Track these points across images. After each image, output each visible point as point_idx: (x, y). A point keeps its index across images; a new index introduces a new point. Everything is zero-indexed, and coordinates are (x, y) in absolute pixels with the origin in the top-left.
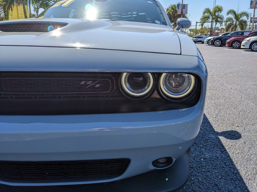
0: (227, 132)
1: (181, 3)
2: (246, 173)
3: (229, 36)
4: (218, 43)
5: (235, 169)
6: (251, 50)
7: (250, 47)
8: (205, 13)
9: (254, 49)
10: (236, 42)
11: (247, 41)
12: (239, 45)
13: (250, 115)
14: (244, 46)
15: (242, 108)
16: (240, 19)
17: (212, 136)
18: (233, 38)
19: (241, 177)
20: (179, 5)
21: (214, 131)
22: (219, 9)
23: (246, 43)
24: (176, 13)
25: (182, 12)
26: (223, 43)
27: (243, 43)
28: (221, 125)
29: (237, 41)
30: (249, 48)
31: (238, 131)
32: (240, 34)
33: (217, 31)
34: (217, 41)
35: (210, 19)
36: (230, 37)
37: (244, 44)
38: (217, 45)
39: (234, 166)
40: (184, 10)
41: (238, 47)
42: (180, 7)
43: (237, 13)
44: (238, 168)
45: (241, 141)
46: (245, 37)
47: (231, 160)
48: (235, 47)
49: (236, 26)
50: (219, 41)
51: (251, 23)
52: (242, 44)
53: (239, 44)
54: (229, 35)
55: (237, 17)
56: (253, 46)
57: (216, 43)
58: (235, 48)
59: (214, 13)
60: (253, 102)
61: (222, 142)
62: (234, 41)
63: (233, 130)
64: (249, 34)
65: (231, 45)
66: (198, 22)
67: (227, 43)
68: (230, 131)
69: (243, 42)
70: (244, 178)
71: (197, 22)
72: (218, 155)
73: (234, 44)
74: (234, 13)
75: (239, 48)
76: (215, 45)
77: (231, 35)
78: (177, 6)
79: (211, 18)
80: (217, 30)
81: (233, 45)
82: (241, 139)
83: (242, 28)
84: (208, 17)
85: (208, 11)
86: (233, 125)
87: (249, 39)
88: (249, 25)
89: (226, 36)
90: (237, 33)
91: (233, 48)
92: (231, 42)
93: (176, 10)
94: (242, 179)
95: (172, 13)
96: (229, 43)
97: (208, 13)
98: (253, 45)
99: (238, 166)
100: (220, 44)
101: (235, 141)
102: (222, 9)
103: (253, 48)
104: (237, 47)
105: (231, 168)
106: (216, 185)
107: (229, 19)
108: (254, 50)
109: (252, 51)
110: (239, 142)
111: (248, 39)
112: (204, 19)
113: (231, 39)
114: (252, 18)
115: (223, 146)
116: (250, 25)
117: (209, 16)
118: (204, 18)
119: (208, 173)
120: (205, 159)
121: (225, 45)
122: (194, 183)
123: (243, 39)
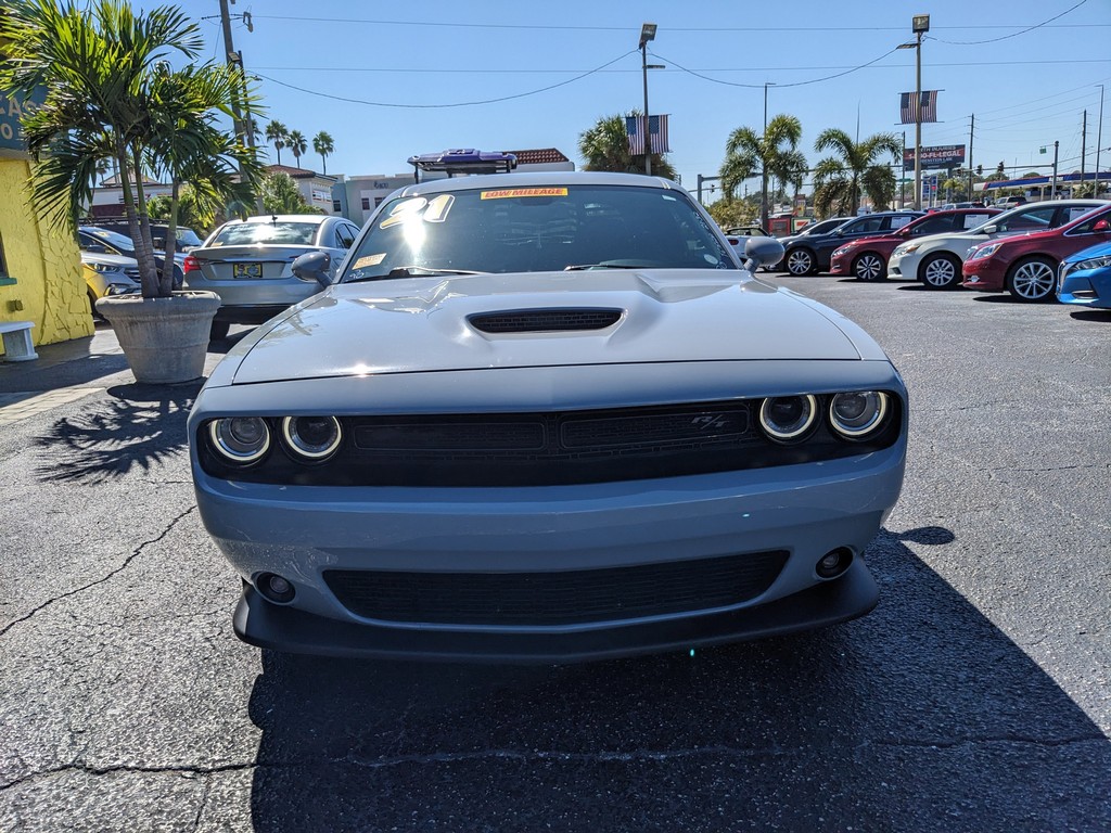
0: (920, 530)
1: (642, 113)
2: (981, 599)
3: (840, 236)
4: (800, 263)
5: (956, 594)
6: (922, 284)
7: (921, 276)
8: (733, 146)
9: (934, 280)
10: (867, 258)
11: (909, 251)
12: (877, 266)
13: (963, 489)
14: (897, 271)
15: (939, 473)
16: (870, 164)
17: (885, 542)
18: (854, 243)
19: (972, 606)
20: (634, 117)
21: (887, 532)
22: (788, 129)
23: (903, 261)
24: (626, 151)
25: (648, 146)
26: (821, 262)
27: (894, 262)
28: (897, 517)
29: (872, 252)
30: (915, 278)
31: (945, 527)
32: (877, 224)
33: (781, 207)
34: (795, 256)
35: (755, 168)
36: (842, 239)
37: (897, 266)
38: (799, 271)
39: (954, 590)
40: (654, 138)
41: (875, 274)
42: (640, 129)
43: (853, 141)
44: (963, 593)
45: (956, 546)
46: (897, 236)
47: (943, 582)
48: (864, 276)
49: (855, 191)
50: (804, 256)
51: (907, 170)
52: (890, 266)
53: (877, 262)
54: (839, 230)
55: (856, 157)
56: (931, 270)
57: (792, 265)
58: (866, 280)
59: (772, 147)
60: (967, 458)
61: (914, 551)
62: (859, 254)
63: (931, 525)
64: (911, 227)
65: (850, 270)
66: (704, 176)
67: (836, 262)
68: (924, 529)
69: (892, 259)
70: (979, 608)
71: (701, 179)
72: (912, 576)
73: (861, 264)
74: (844, 142)
75: (882, 278)
76: (791, 269)
77: (844, 229)
78: (625, 122)
79: (760, 164)
80: (778, 202)
81: (858, 267)
82: (955, 543)
83: (881, 199)
84: (751, 163)
85: (744, 138)
86: (927, 514)
87: (913, 246)
88: (900, 180)
89: (828, 237)
90: (866, 223)
91: (859, 280)
92: (849, 259)
93: (625, 140)
94: (976, 609)
95: (610, 152)
96: (840, 261)
97: (744, 146)
98: (931, 265)
99: (961, 589)
100: (807, 265)
101: (942, 546)
102: (799, 128)
103: (929, 279)
104: (872, 275)
105: (947, 594)
106: (926, 623)
107: (830, 167)
108: (936, 283)
109: (929, 287)
110: (952, 549)
111: (910, 244)
112: (737, 171)
113: (848, 247)
114: (912, 151)
115: (918, 559)
116: (903, 180)
117: (753, 157)
118: (735, 166)
119: (902, 607)
120: (886, 585)
121: (828, 269)
122: (878, 625)
123: (892, 247)
